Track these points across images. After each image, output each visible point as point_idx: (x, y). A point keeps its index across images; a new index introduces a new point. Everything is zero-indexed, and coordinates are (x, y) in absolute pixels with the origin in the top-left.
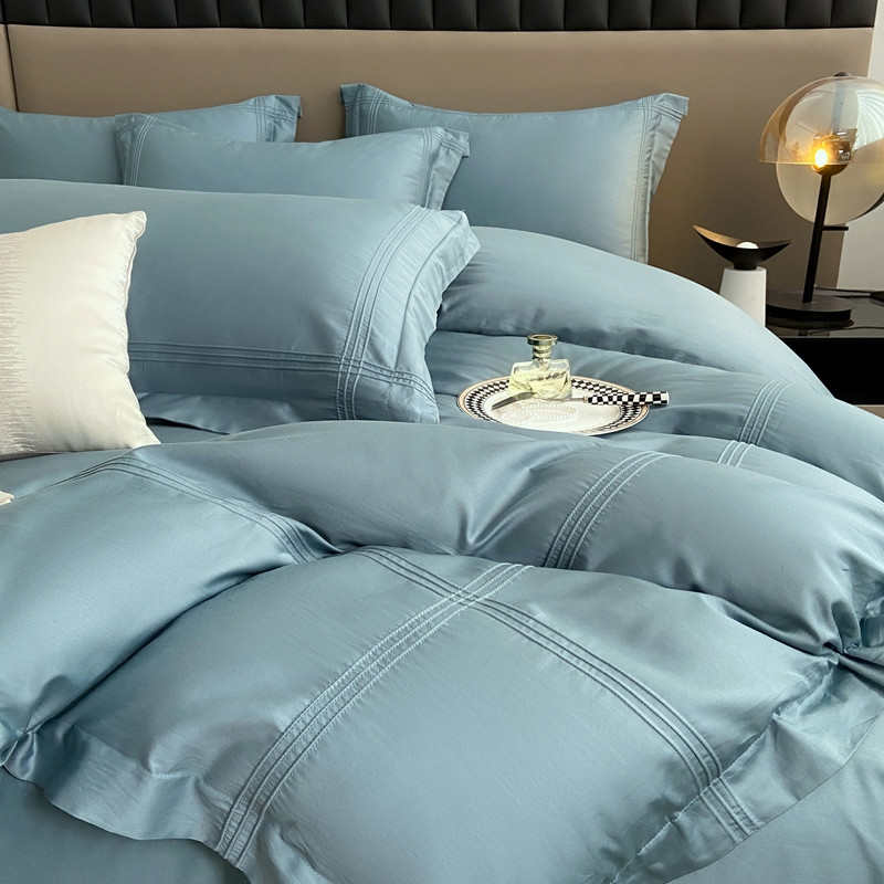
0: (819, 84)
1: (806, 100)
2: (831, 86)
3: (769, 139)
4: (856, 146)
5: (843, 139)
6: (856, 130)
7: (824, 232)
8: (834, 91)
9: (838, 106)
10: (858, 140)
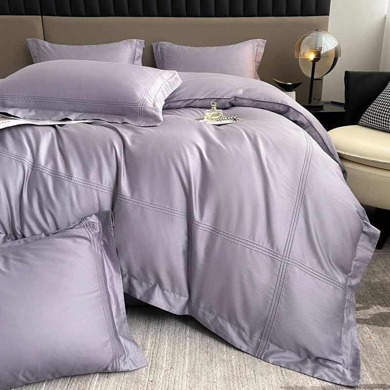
0: (311, 33)
1: (306, 38)
2: (314, 34)
3: (296, 52)
4: (322, 53)
5: (318, 50)
6: (322, 47)
7: (314, 81)
8: (315, 35)
9: (317, 40)
10: (322, 50)
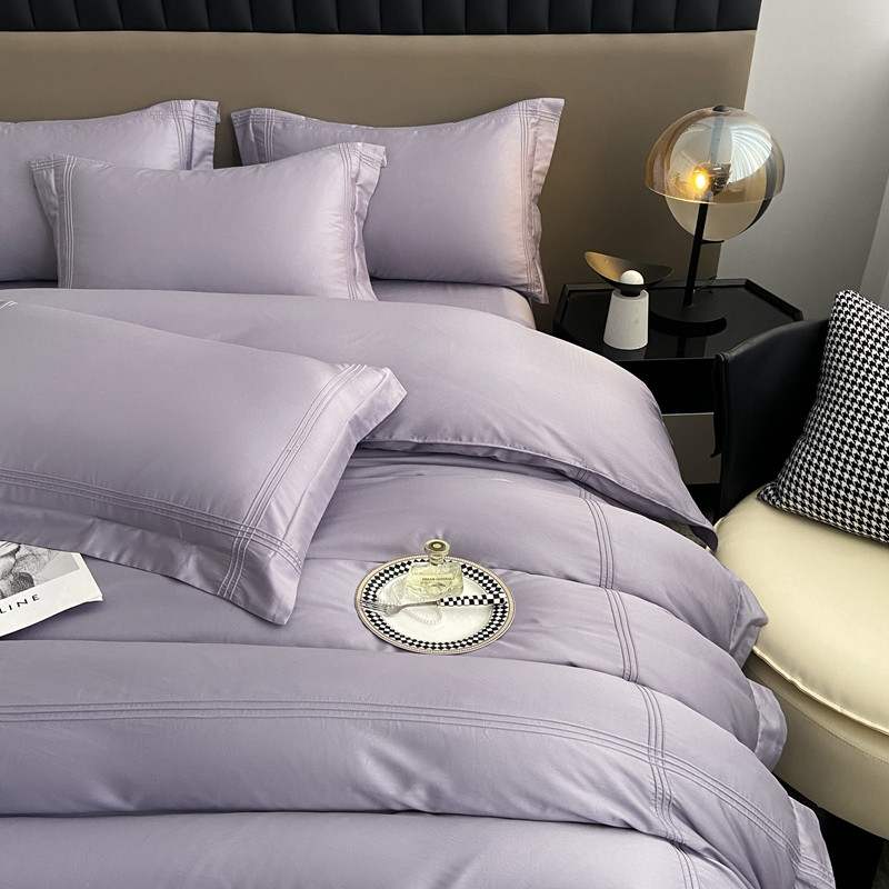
2: (710, 121)
5: (719, 170)
6: (730, 166)
7: (703, 246)
8: (713, 126)
10: (731, 176)
